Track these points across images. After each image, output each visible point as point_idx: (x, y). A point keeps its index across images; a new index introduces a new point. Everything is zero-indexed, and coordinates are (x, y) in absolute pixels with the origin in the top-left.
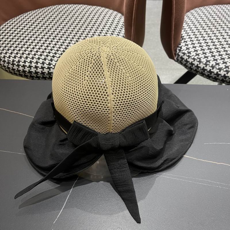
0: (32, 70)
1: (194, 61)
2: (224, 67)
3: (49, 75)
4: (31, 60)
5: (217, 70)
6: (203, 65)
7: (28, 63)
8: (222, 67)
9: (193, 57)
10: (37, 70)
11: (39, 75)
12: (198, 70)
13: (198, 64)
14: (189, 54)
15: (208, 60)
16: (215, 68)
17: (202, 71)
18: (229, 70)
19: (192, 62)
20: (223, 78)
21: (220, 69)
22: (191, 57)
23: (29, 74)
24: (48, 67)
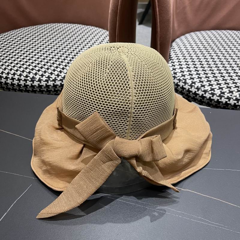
0: (8, 82)
1: (179, 82)
2: (210, 89)
3: (25, 88)
4: (8, 72)
5: (202, 92)
6: (188, 86)
7: (6, 74)
8: (208, 90)
9: (178, 78)
10: (13, 81)
11: (16, 87)
12: (183, 92)
13: (183, 86)
14: (175, 75)
15: (194, 81)
16: (200, 90)
17: (188, 93)
18: (214, 93)
19: (177, 83)
20: (209, 101)
21: (205, 91)
22: (177, 78)
23: (5, 85)
24: (25, 79)
